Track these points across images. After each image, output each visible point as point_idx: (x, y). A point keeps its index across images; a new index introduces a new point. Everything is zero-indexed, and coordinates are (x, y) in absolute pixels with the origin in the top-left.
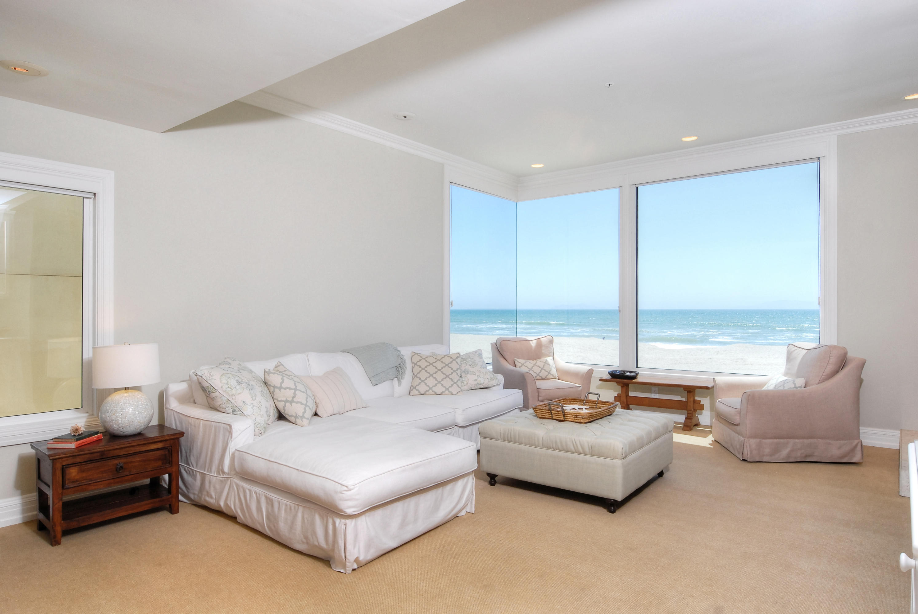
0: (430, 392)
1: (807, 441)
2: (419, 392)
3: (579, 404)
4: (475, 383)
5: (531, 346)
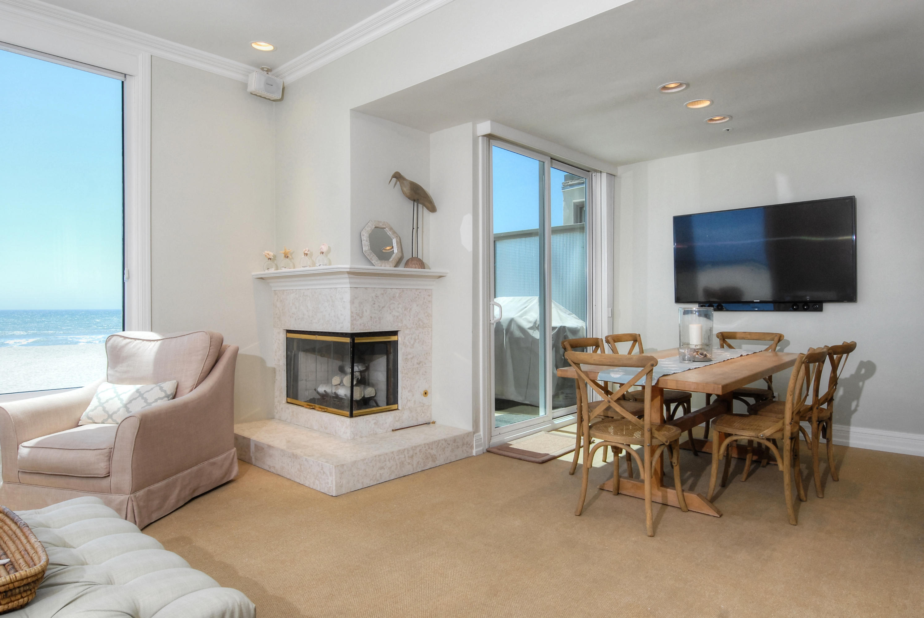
1: (193, 469)
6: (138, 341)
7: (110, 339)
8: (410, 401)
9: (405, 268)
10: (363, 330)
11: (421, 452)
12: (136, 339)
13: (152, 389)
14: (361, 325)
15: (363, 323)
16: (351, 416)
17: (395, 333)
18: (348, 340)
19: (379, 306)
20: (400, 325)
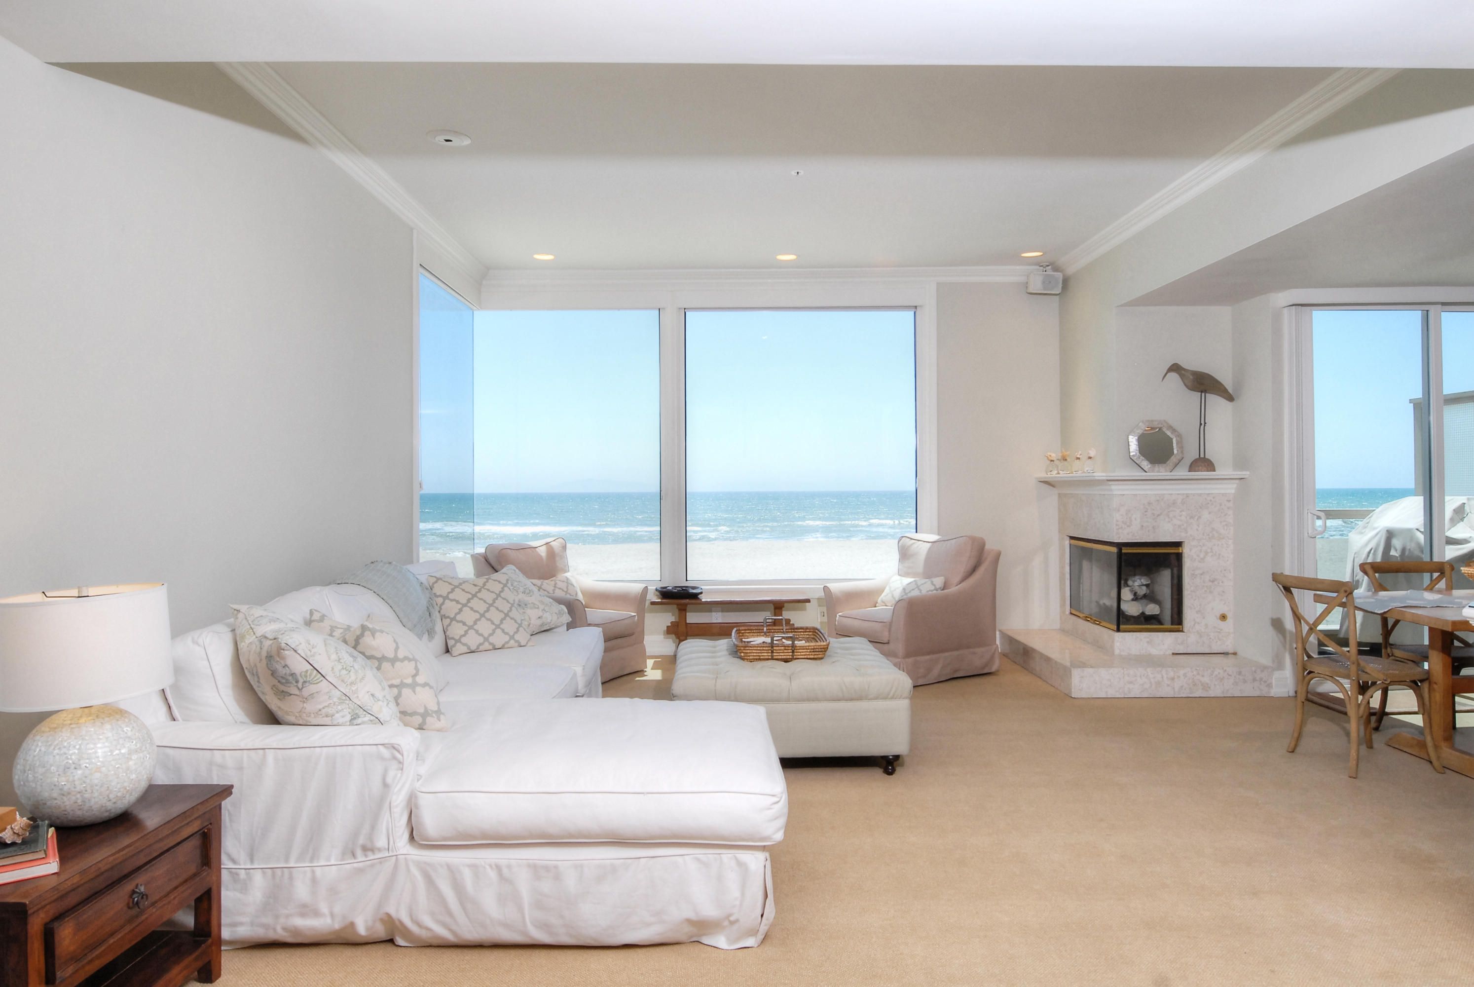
0: (487, 646)
1: (956, 653)
2: (469, 648)
3: (758, 635)
4: (539, 622)
5: (541, 556)
6: (920, 542)
7: (901, 539)
8: (1198, 623)
9: (1189, 471)
10: (1132, 540)
11: (1186, 676)
12: (918, 540)
13: (925, 583)
14: (1128, 534)
15: (1131, 532)
16: (1118, 630)
17: (1178, 544)
18: (1114, 550)
19: (1153, 514)
20: (1183, 535)
